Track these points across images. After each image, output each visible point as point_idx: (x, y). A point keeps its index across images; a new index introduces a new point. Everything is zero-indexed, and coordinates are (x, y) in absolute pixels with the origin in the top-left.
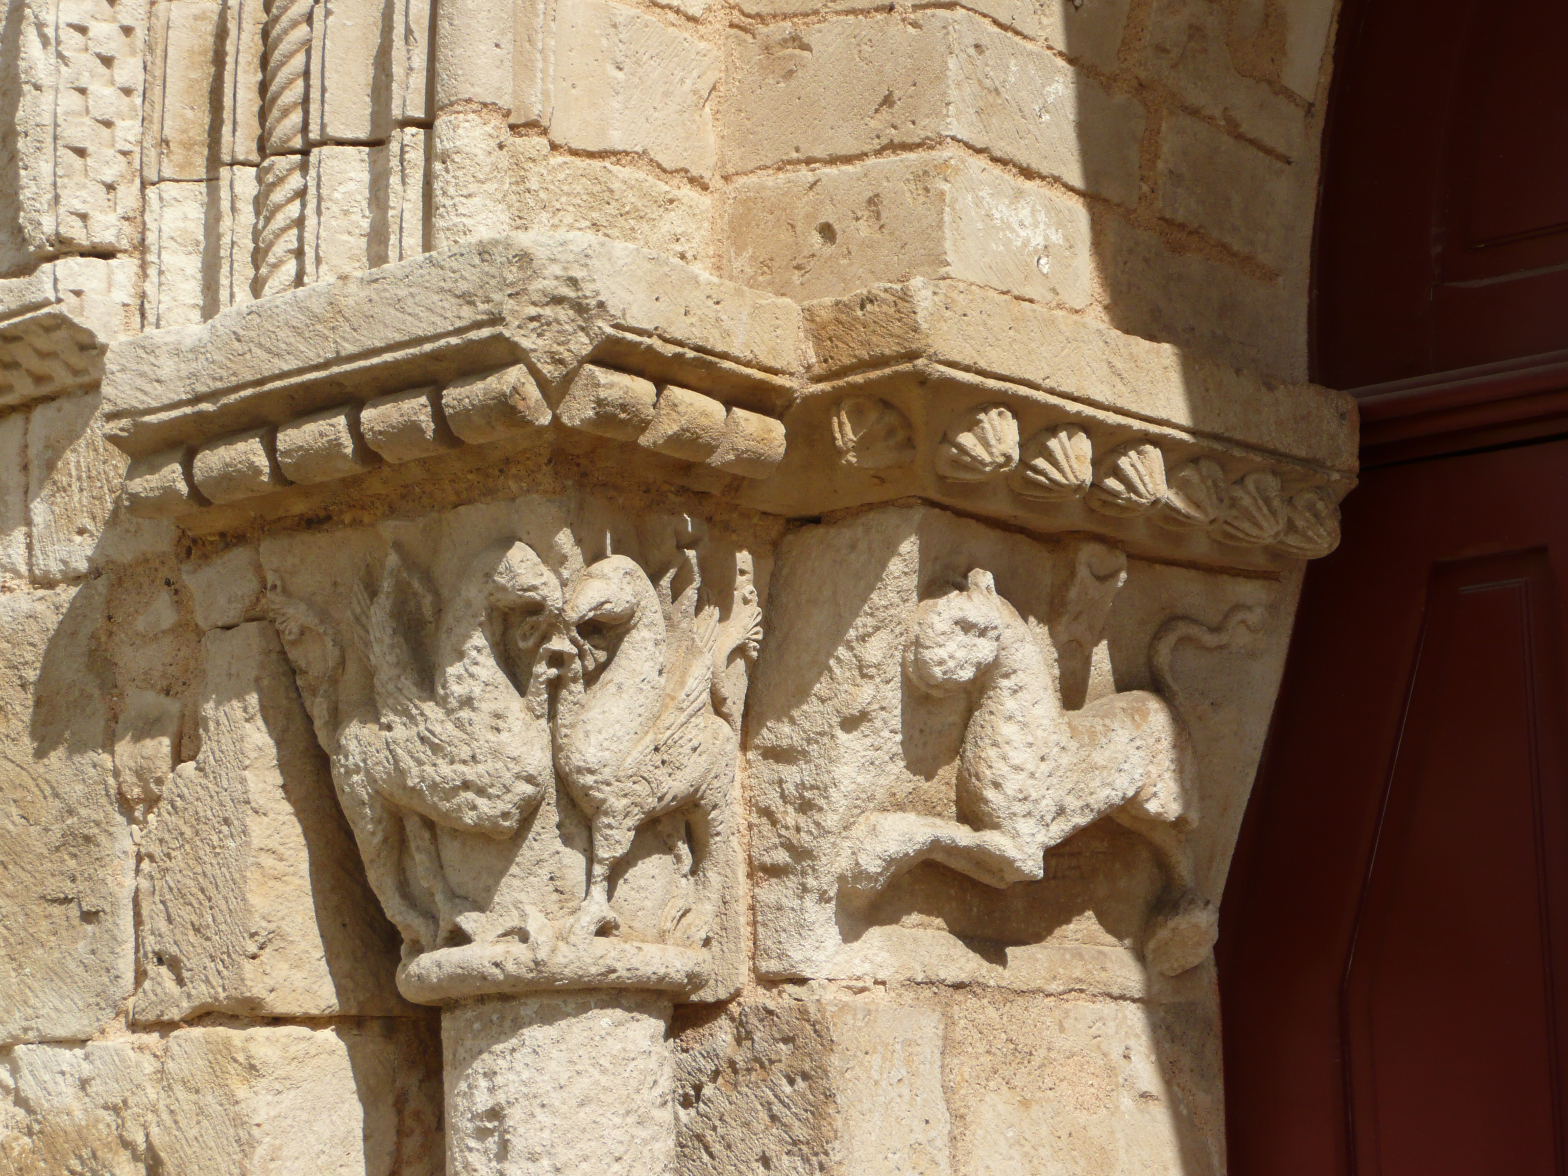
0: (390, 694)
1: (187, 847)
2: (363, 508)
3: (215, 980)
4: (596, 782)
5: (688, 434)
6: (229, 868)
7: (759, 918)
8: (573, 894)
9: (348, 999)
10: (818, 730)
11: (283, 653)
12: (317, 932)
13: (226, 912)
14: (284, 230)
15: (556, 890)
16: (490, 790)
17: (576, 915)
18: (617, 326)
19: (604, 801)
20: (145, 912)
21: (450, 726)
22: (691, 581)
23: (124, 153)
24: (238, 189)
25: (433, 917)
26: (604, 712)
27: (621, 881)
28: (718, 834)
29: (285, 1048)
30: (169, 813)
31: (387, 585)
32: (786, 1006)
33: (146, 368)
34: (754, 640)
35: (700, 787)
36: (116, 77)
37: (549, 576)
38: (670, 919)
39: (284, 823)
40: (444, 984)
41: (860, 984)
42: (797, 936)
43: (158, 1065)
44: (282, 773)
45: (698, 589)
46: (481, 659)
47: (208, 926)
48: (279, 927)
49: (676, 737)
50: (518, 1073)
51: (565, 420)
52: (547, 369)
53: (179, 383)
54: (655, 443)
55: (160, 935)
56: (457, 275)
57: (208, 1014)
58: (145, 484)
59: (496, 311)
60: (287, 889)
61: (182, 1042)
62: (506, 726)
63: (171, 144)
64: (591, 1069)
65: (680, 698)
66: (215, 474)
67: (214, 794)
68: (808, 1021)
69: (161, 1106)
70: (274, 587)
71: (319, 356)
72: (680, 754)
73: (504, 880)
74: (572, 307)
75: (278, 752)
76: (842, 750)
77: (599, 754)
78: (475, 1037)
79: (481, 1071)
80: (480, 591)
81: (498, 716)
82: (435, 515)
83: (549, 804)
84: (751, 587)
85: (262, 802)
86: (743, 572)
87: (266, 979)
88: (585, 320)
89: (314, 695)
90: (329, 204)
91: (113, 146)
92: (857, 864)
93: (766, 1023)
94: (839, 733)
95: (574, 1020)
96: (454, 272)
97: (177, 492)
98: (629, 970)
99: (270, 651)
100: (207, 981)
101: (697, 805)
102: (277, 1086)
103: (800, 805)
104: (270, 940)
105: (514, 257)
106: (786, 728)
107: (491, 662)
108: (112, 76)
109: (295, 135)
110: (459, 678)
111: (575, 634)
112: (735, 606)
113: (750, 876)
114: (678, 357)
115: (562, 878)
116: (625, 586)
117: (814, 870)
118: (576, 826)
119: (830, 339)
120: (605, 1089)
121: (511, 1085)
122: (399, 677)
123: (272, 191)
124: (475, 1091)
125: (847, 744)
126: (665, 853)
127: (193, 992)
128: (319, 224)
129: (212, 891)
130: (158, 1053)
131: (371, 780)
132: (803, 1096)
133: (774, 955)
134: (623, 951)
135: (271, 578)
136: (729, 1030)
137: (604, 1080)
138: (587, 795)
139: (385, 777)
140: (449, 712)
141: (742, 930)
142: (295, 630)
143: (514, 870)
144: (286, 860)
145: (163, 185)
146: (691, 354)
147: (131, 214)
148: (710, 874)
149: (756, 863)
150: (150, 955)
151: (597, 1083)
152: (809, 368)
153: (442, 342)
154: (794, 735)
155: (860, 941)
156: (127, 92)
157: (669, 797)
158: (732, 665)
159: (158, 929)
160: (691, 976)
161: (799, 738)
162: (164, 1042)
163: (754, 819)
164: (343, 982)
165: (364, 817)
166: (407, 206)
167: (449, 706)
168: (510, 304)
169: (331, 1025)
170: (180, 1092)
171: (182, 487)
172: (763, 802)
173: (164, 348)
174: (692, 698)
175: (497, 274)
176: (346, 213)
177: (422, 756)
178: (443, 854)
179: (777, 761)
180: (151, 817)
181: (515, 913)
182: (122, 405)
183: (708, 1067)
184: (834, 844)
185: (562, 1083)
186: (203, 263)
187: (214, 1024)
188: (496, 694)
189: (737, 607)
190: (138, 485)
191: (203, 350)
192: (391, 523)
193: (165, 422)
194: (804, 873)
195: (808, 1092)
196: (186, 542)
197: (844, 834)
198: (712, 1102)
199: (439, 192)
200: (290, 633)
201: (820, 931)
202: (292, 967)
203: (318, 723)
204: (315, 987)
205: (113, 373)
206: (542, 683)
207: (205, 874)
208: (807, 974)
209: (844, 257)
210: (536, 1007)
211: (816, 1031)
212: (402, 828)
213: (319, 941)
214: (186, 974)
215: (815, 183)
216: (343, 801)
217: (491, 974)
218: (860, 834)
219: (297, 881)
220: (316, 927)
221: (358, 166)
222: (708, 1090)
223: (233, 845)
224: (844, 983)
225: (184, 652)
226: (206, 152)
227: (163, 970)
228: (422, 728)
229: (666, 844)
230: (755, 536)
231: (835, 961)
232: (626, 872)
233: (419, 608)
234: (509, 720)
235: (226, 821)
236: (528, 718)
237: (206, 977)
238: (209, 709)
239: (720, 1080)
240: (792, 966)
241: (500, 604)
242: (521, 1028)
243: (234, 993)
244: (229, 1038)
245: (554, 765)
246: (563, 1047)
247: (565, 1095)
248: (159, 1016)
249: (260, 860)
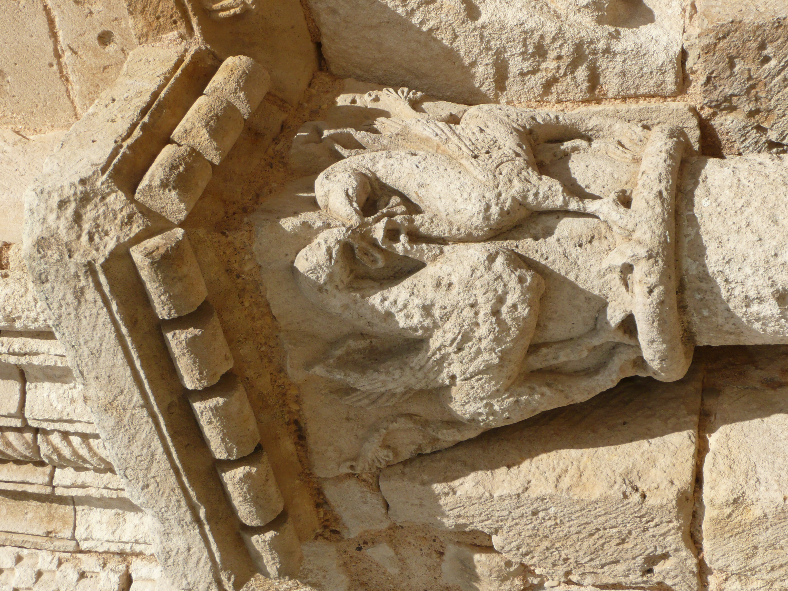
0: (426, 375)
1: (558, 545)
2: (284, 394)
3: (663, 528)
4: (497, 204)
5: (212, 122)
6: (571, 513)
7: (632, 92)
8: (594, 228)
9: (685, 422)
10: (478, 40)
11: (405, 463)
12: (628, 445)
13: (607, 517)
14: (90, 449)
15: (590, 242)
16: (500, 292)
17: (611, 224)
18: (103, 171)
19: (514, 199)
20: (611, 581)
21: (448, 326)
22: (350, 135)
23: (60, 563)
24: (68, 483)
25: (614, 348)
26: (440, 198)
27: (587, 190)
28: (557, 118)
29: (721, 474)
30: (533, 558)
31: (339, 376)
32: (703, 65)
33: (181, 558)
34: (408, 93)
35: (513, 127)
36: (8, 567)
37: (320, 238)
38: (624, 155)
39: (538, 468)
40: (668, 338)
41: (689, 8)
42: (646, 57)
43: (734, 578)
44: (498, 467)
45: (357, 130)
46: (392, 298)
47: (620, 532)
48: (621, 475)
49: (468, 143)
50: (747, 277)
51: (182, 217)
52: (136, 229)
53: (188, 534)
54: (217, 149)
55: (629, 570)
56: (63, 303)
57: (692, 535)
58: (270, 564)
59: (84, 270)
60: (590, 466)
61: (715, 558)
62: (446, 278)
63: (49, 530)
64: (746, 214)
65: (438, 141)
66: (254, 510)
67: (514, 522)
68: (716, 44)
69: (768, 577)
70: (352, 467)
71: (147, 422)
72: (483, 141)
73: (580, 286)
74: (84, 206)
75: (481, 469)
76: (494, 18)
77: (473, 201)
78: (716, 315)
79: (744, 309)
80: (335, 297)
81: (438, 285)
82: (282, 335)
83: (517, 246)
84: (366, 96)
85: (518, 485)
86: (354, 101)
87: (662, 487)
88: (96, 195)
89: (438, 440)
90: (65, 413)
91: (54, 571)
92: (587, 6)
93: (717, 84)
94: (480, 22)
95: (703, 229)
96: (61, 306)
97: (273, 539)
98: (660, 181)
99: (403, 473)
100: (664, 535)
101: (531, 132)
102: (752, 482)
103: (540, 56)
104: (631, 483)
105: (40, 253)
106: (480, 70)
107: (395, 289)
108: (8, 569)
109: (24, 438)
110: (407, 316)
111: (370, 219)
112: (379, 108)
113: (599, 102)
114: (145, 128)
115: (580, 237)
116: (337, 179)
117: (591, 43)
118: (537, 224)
119: (158, 18)
120: (763, 203)
121: (757, 283)
122: (411, 368)
123: (64, 457)
124: (761, 315)
125: (489, 14)
126: (570, 158)
127: (674, 546)
128: (80, 422)
129: (591, 528)
130: (724, 577)
131: (497, 394)
132: (779, 48)
133: (661, 78)
134: (644, 186)
135: (345, 470)
136: (724, 118)
137: (755, 204)
138: (508, 213)
139: (493, 383)
140: (436, 326)
141: (642, 107)
142: (385, 452)
143: (571, 277)
144: (567, 467)
145: (77, 537)
146: (146, 119)
147: (101, 561)
148: (590, 126)
149: (588, 95)
150: (645, 579)
151: (758, 209)
152: (182, 37)
153: (117, 317)
154: (485, 63)
155: (654, 10)
156: (19, 559)
157: (518, 150)
158: (426, 110)
159: (624, 571)
160: (671, 135)
161: (487, 58)
162: (715, 572)
163: (552, 98)
164: (670, 426)
165: (528, 402)
166: (52, 352)
167: (431, 326)
168: (77, 257)
169: (706, 437)
170: (756, 561)
171: (270, 535)
172: (539, 90)
173: (165, 544)
174: (439, 132)
175: (55, 268)
176: (72, 401)
177: (474, 349)
178: (560, 338)
179: (507, 78)
180: (538, 571)
181: (608, 277)
182: (210, 578)
183: (754, 136)
184: (570, 26)
185: (756, 238)
186: (131, 511)
187: (700, 532)
188: (420, 286)
189: (380, 106)
190: (272, 569)
191: (160, 515)
192: (289, 370)
193: (218, 546)
194: (594, 52)
195: (776, 44)
196: (327, 534)
197: (563, 18)
198: (783, 132)
199: (36, 325)
200: (388, 456)
201: (643, 39)
202: (654, 466)
203: (459, 438)
204: (672, 448)
205: (188, 584)
206: (412, 248)
207: (578, 533)
208: (677, 49)
209: (120, 24)
210: (689, 260)
211: (724, 37)
212: (540, 371)
213: (634, 444)
214: (659, 552)
215: (71, 49)
216: (516, 419)
217: (659, 297)
218: (564, 7)
219: (585, 459)
220: (624, 446)
221: (40, 390)
222: (773, 136)
223: (553, 509)
224: (687, 21)
225: (410, 539)
226: (55, 505)
227: (656, 569)
228: (450, 350)
229: (561, 158)
230: (327, 92)
231: (669, 28)
232: (580, 186)
233: (359, 351)
234: (442, 275)
235: (535, 513)
236: (441, 260)
237: (661, 535)
238: (449, 522)
239: (765, 125)
240: (670, 61)
241: (346, 281)
242: (707, 274)
243: (673, 514)
244: (711, 520)
245: (485, 241)
246: (725, 238)
247: (767, 236)
248: (694, 575)
249: (565, 488)
